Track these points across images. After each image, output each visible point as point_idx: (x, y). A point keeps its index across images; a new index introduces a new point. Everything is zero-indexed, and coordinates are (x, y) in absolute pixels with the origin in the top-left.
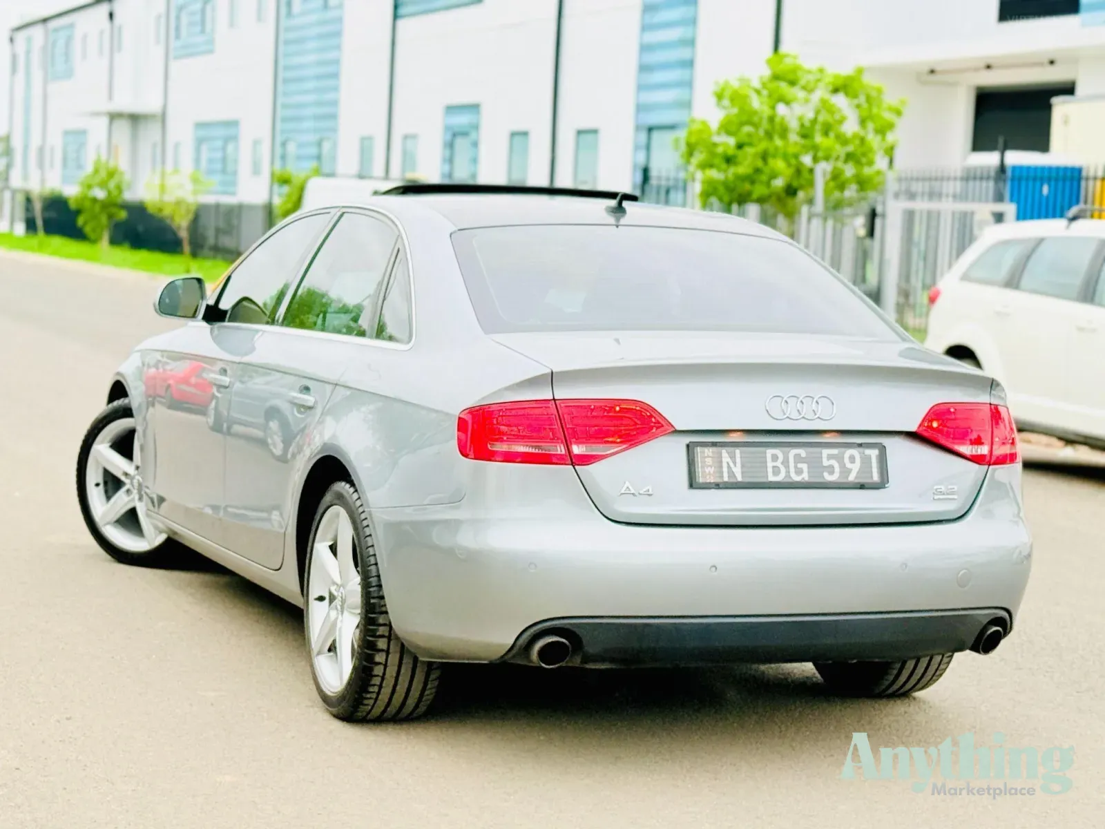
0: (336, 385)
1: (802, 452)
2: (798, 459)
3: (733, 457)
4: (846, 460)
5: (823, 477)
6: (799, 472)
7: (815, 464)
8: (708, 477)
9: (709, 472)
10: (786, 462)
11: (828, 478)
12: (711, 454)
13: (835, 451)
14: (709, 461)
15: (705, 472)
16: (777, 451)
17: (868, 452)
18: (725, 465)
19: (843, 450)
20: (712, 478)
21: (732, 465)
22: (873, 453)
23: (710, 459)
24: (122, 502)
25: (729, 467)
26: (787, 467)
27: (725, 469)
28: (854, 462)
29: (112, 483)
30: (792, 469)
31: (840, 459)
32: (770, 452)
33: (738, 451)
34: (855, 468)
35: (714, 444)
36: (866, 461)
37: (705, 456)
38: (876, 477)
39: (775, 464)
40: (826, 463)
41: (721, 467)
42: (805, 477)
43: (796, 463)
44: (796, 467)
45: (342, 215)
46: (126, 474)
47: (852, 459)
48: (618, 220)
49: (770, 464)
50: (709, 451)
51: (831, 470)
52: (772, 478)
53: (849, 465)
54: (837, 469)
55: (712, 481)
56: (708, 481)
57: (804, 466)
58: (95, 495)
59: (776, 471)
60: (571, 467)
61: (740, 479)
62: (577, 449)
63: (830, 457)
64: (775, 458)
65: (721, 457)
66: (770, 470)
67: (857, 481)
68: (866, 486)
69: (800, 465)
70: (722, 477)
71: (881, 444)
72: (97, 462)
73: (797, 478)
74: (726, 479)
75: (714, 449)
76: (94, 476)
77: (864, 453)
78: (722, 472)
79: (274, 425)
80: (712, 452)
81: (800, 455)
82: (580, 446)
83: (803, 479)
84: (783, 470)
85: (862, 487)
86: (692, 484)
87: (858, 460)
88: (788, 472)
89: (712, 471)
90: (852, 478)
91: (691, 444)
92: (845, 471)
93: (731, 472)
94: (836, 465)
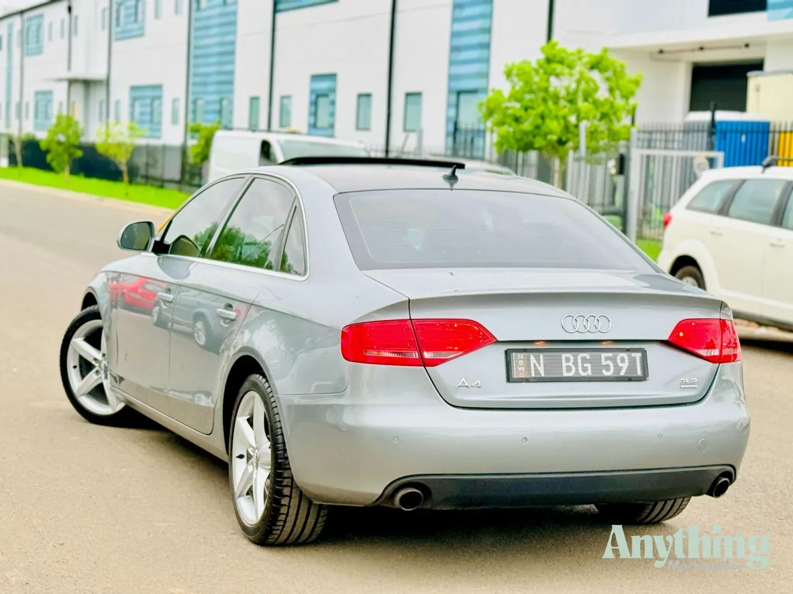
0: (252, 304)
1: (587, 355)
2: (584, 360)
3: (538, 360)
4: (619, 361)
5: (603, 374)
6: (585, 369)
7: (596, 364)
8: (520, 374)
9: (521, 370)
10: (575, 363)
11: (606, 373)
12: (522, 358)
13: (610, 355)
14: (521, 363)
15: (518, 370)
16: (570, 355)
17: (634, 355)
18: (532, 366)
19: (615, 353)
20: (523, 374)
21: (537, 365)
22: (638, 356)
23: (522, 361)
24: (92, 379)
25: (535, 366)
26: (577, 366)
27: (532, 369)
28: (624, 362)
29: (86, 366)
30: (580, 368)
31: (614, 360)
32: (564, 356)
33: (541, 356)
34: (625, 366)
35: (525, 350)
36: (632, 361)
37: (518, 359)
38: (639, 373)
39: (568, 364)
40: (604, 363)
41: (530, 367)
42: (589, 373)
43: (583, 363)
44: (583, 366)
45: (253, 180)
46: (95, 359)
47: (623, 360)
48: (452, 185)
49: (564, 364)
50: (521, 356)
51: (607, 368)
52: (565, 374)
53: (620, 364)
54: (612, 368)
55: (523, 377)
56: (520, 377)
57: (589, 366)
58: (74, 375)
59: (569, 369)
60: (423, 367)
61: (543, 375)
62: (427, 355)
63: (607, 359)
64: (568, 360)
65: (529, 360)
66: (564, 368)
67: (626, 376)
68: (633, 379)
69: (585, 365)
70: (531, 374)
71: (643, 349)
72: (75, 351)
73: (583, 374)
74: (533, 375)
75: (526, 354)
76: (72, 361)
77: (631, 355)
78: (529, 371)
79: (199, 325)
80: (524, 356)
81: (585, 357)
82: (429, 353)
83: (588, 374)
84: (574, 368)
85: (630, 380)
86: (509, 379)
87: (627, 360)
88: (577, 370)
89: (523, 370)
90: (622, 373)
91: (507, 353)
92: (618, 369)
93: (536, 370)
94: (611, 364)
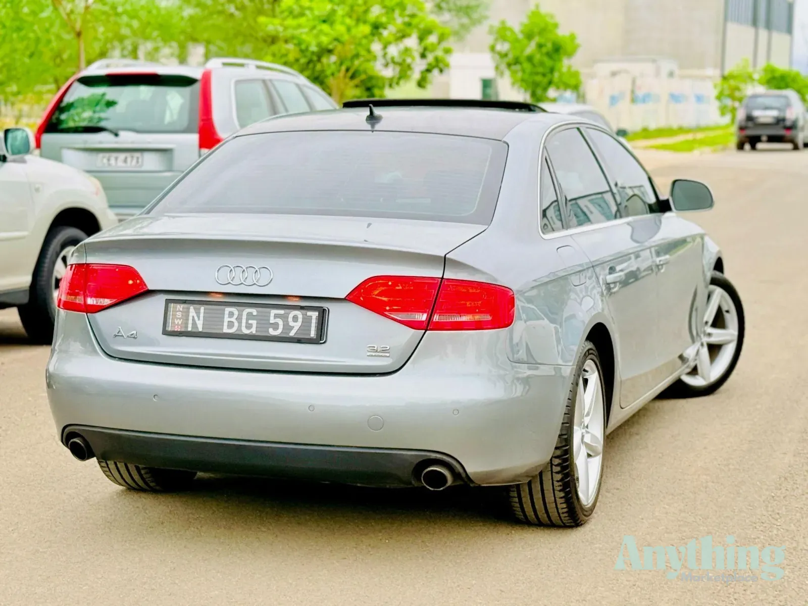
1: (254, 311)
2: (250, 316)
3: (198, 314)
4: (290, 319)
5: (268, 332)
6: (249, 326)
7: (263, 322)
8: (176, 327)
9: (178, 323)
10: (239, 319)
11: (272, 332)
12: (181, 309)
13: (282, 312)
14: (179, 314)
15: (174, 323)
16: (234, 310)
17: (309, 313)
18: (191, 318)
19: (287, 311)
20: (179, 327)
21: (196, 318)
22: (314, 315)
23: (181, 313)
25: (193, 319)
26: (240, 323)
27: (190, 322)
28: (296, 322)
30: (244, 324)
31: (284, 318)
32: (228, 310)
33: (202, 309)
34: (297, 326)
35: (185, 302)
36: (307, 321)
37: (178, 310)
38: (313, 334)
39: (230, 320)
40: (272, 320)
41: (187, 319)
42: (253, 330)
43: (247, 320)
44: (247, 323)
47: (295, 319)
49: (227, 319)
50: (180, 307)
51: (275, 326)
52: (226, 330)
53: (291, 323)
54: (281, 327)
55: (179, 330)
56: (176, 330)
57: (254, 323)
59: (231, 324)
60: (85, 314)
61: (200, 330)
62: (90, 301)
63: (276, 316)
64: (231, 314)
65: (188, 312)
66: (226, 324)
67: (296, 336)
68: (303, 341)
69: (250, 322)
70: (187, 327)
71: (322, 307)
73: (246, 331)
74: (190, 329)
75: (185, 306)
77: (306, 314)
78: (187, 324)
80: (183, 308)
81: (252, 313)
83: (252, 332)
84: (236, 324)
85: (299, 341)
86: (166, 333)
87: (300, 320)
88: (240, 326)
89: (180, 323)
90: (292, 334)
91: (168, 302)
92: (288, 328)
93: (194, 324)
94: (280, 322)
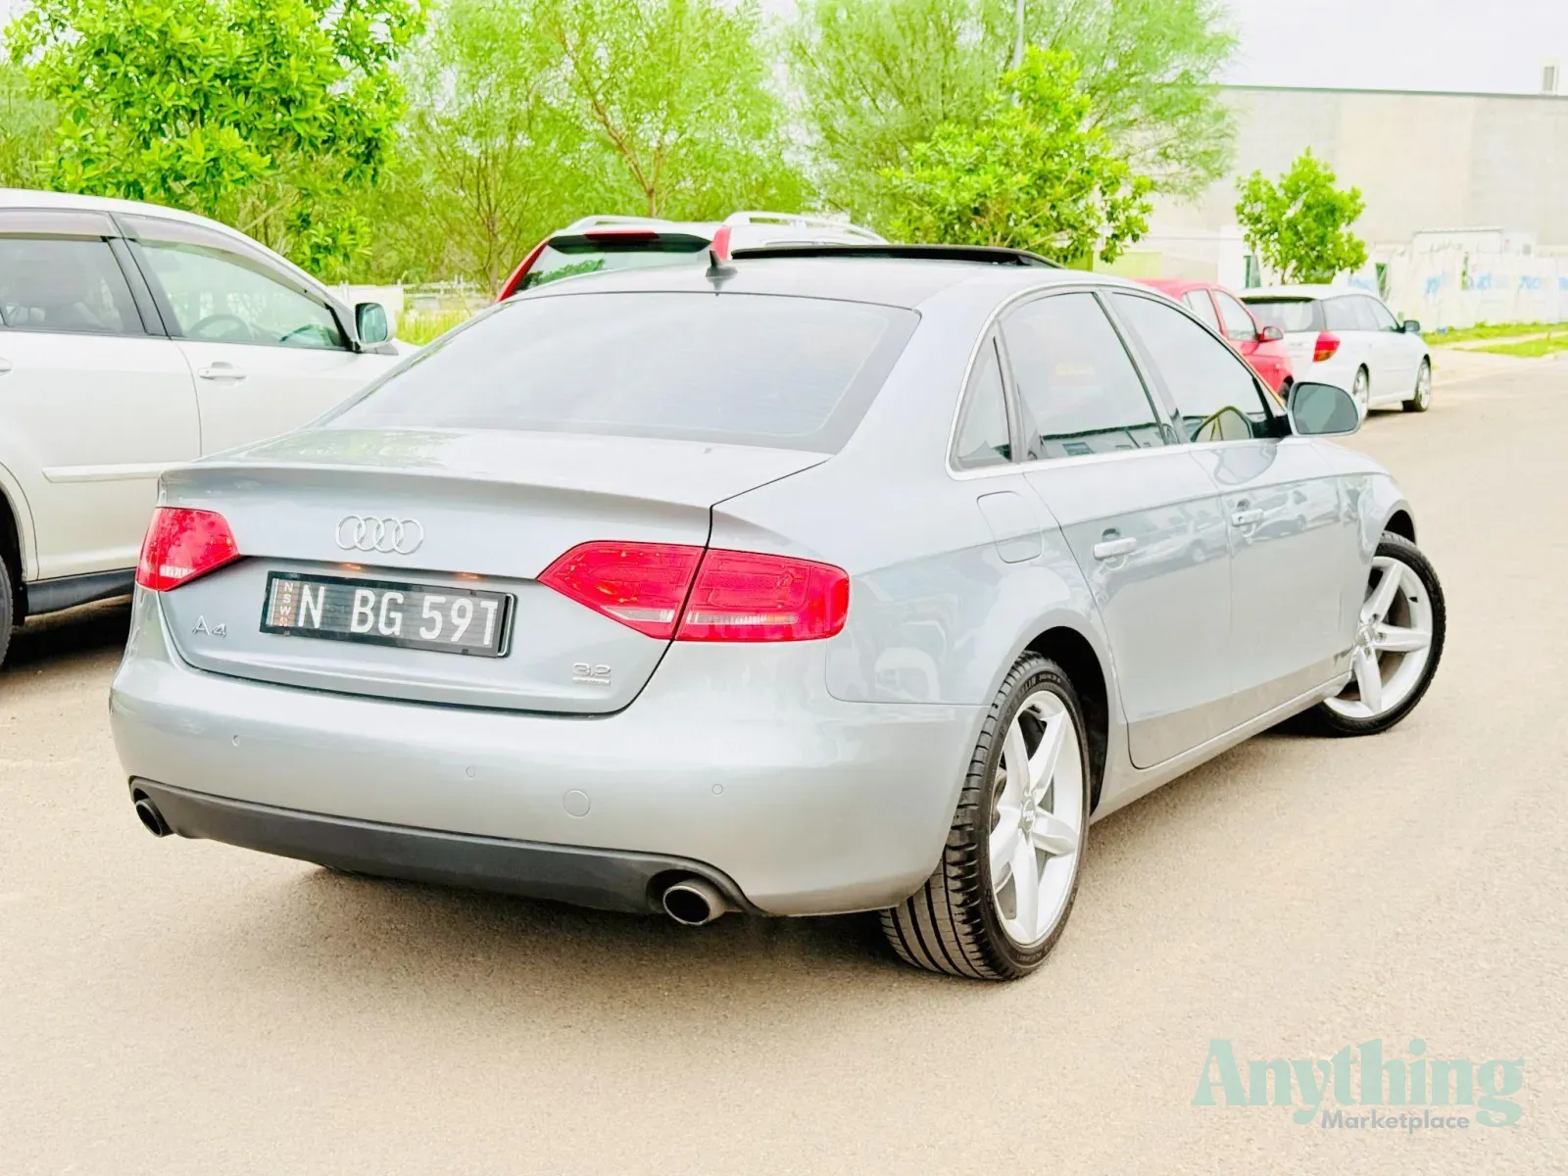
1: (400, 597)
2: (394, 605)
3: (315, 597)
4: (454, 613)
5: (419, 635)
6: (390, 623)
7: (414, 615)
8: (282, 619)
9: (284, 612)
10: (376, 610)
11: (426, 635)
12: (291, 590)
13: (441, 599)
14: (287, 598)
15: (279, 611)
16: (370, 594)
17: (484, 603)
18: (303, 606)
19: (451, 598)
20: (286, 619)
21: (312, 606)
22: (492, 607)
23: (289, 596)
25: (308, 607)
26: (377, 615)
27: (303, 612)
28: (467, 617)
30: (382, 620)
31: (444, 609)
32: (360, 592)
33: (322, 589)
34: (463, 624)
35: (297, 577)
36: (479, 618)
37: (283, 592)
38: (487, 639)
39: (363, 610)
40: (426, 614)
41: (298, 608)
42: (396, 630)
43: (389, 610)
44: (388, 616)
47: (462, 613)
49: (357, 609)
50: (289, 586)
51: (430, 624)
52: (355, 628)
53: (456, 620)
54: (439, 625)
55: (285, 624)
56: (281, 624)
57: (398, 616)
59: (363, 619)
60: (156, 591)
61: (317, 625)
62: (165, 570)
63: (434, 607)
64: (364, 601)
65: (300, 595)
66: (355, 617)
67: (461, 643)
68: (471, 652)
69: (393, 615)
70: (296, 621)
71: (503, 592)
73: (385, 631)
74: (301, 623)
75: (298, 583)
77: (479, 605)
78: (297, 615)
80: (293, 589)
81: (396, 600)
83: (394, 633)
84: (371, 618)
85: (465, 652)
86: (265, 628)
87: (469, 615)
88: (376, 622)
89: (288, 612)
90: (455, 638)
91: (272, 576)
92: (449, 628)
93: (309, 616)
94: (439, 619)
